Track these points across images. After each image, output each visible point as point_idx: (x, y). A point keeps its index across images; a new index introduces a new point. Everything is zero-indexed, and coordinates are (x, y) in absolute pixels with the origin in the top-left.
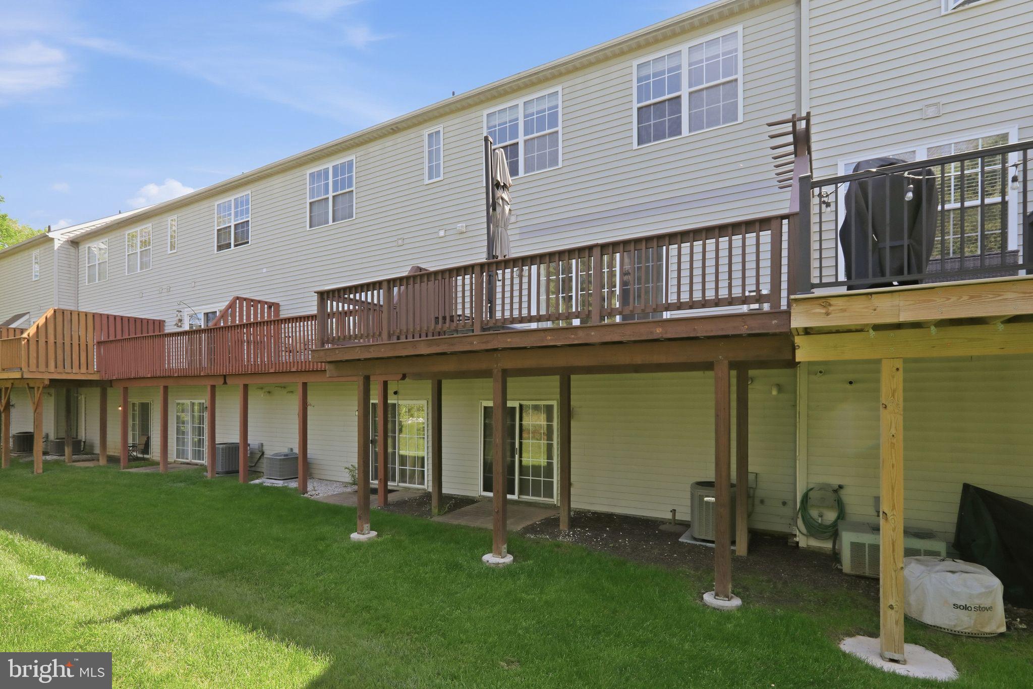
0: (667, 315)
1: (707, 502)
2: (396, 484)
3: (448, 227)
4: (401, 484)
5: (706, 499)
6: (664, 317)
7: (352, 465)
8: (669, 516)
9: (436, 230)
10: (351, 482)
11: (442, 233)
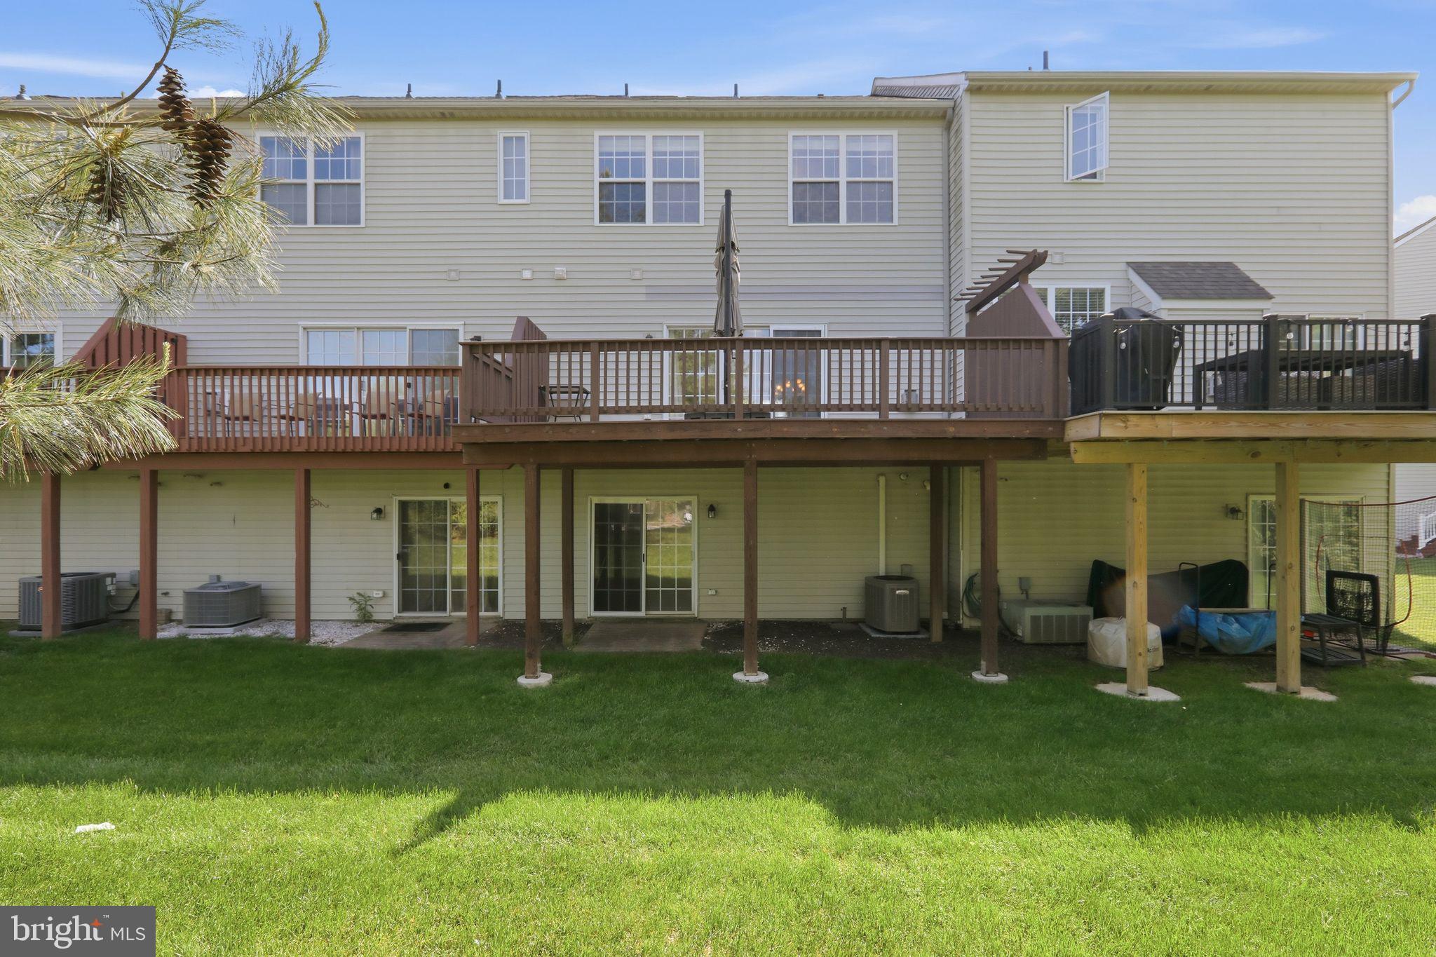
0: (825, 415)
1: (899, 596)
2: (447, 614)
3: (537, 268)
4: (453, 614)
5: (897, 592)
6: (822, 417)
7: (358, 594)
8: (840, 616)
9: (518, 268)
10: (354, 616)
11: (527, 274)
